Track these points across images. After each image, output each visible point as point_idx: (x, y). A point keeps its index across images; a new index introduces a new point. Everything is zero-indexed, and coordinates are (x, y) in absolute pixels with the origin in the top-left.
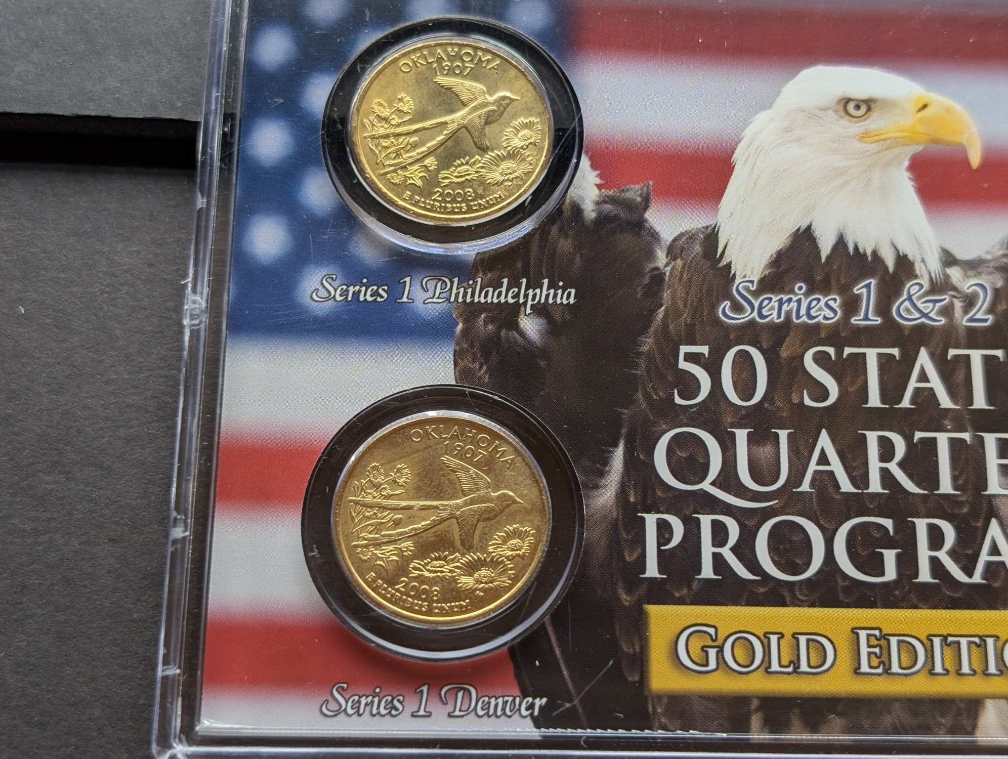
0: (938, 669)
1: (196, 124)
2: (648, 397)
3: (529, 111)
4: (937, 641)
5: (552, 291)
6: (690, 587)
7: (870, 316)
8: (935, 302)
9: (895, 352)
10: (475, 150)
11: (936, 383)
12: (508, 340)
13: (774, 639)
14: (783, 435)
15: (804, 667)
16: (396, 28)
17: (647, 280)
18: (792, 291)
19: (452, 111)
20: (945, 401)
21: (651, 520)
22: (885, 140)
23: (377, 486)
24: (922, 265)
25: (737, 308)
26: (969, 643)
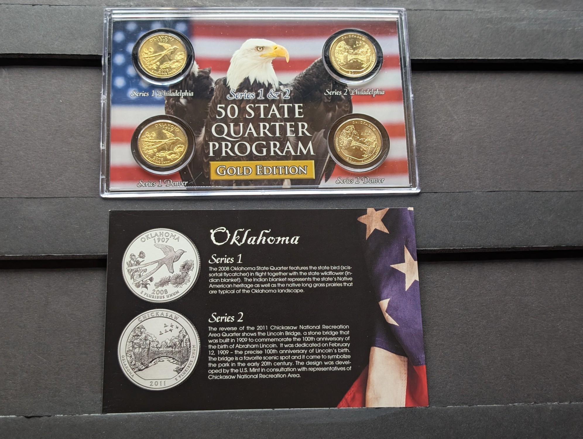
0: (275, 173)
1: (101, 56)
2: (210, 117)
3: (181, 51)
4: (275, 168)
5: (188, 93)
6: (220, 158)
7: (262, 97)
8: (277, 94)
9: (267, 105)
10: (168, 60)
11: (276, 112)
12: (178, 104)
13: (238, 168)
14: (241, 124)
15: (245, 174)
16: (149, 32)
17: (210, 90)
18: (244, 92)
19: (162, 51)
20: (278, 116)
21: (211, 144)
22: (267, 56)
23: (148, 137)
24: (274, 85)
25: (231, 96)
26: (282, 168)
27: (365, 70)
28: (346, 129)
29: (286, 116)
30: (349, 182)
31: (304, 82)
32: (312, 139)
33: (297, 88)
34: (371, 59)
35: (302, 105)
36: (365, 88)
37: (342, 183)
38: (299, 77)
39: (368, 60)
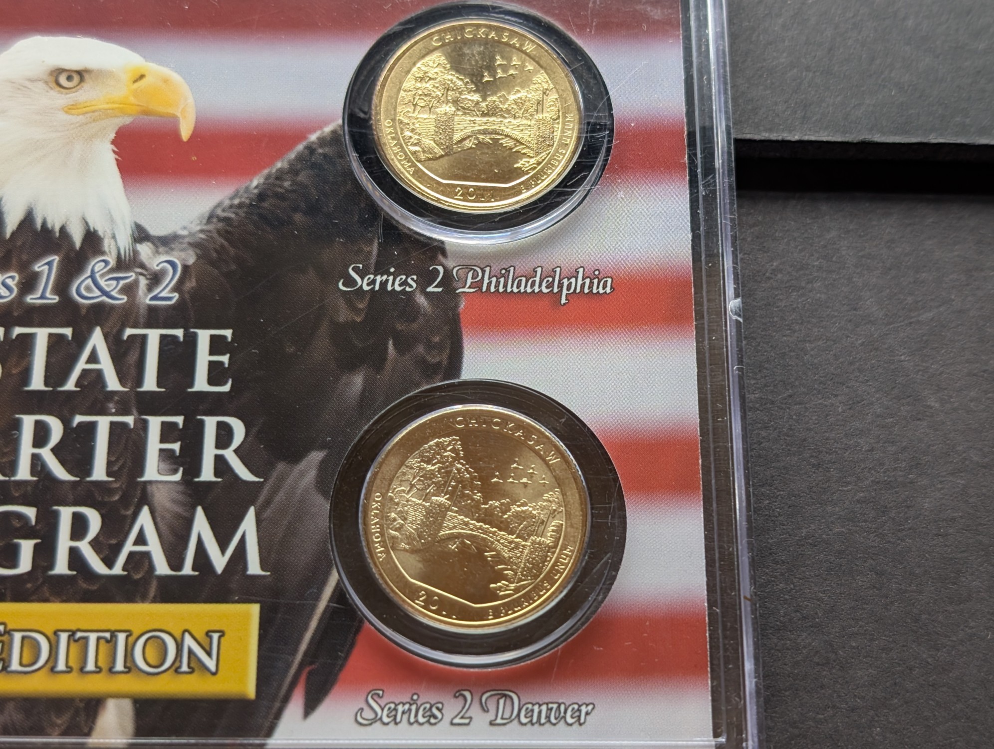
0: (61, 666)
4: (64, 637)
7: (48, 295)
8: (118, 279)
9: (68, 332)
11: (106, 365)
20: (113, 383)
22: (94, 112)
24: (113, 243)
26: (99, 639)
27: (527, 185)
28: (421, 456)
29: (150, 383)
30: (421, 720)
31: (251, 228)
32: (261, 499)
33: (215, 255)
34: (558, 134)
35: (228, 333)
36: (523, 266)
37: (386, 720)
38: (231, 206)
39: (545, 141)
